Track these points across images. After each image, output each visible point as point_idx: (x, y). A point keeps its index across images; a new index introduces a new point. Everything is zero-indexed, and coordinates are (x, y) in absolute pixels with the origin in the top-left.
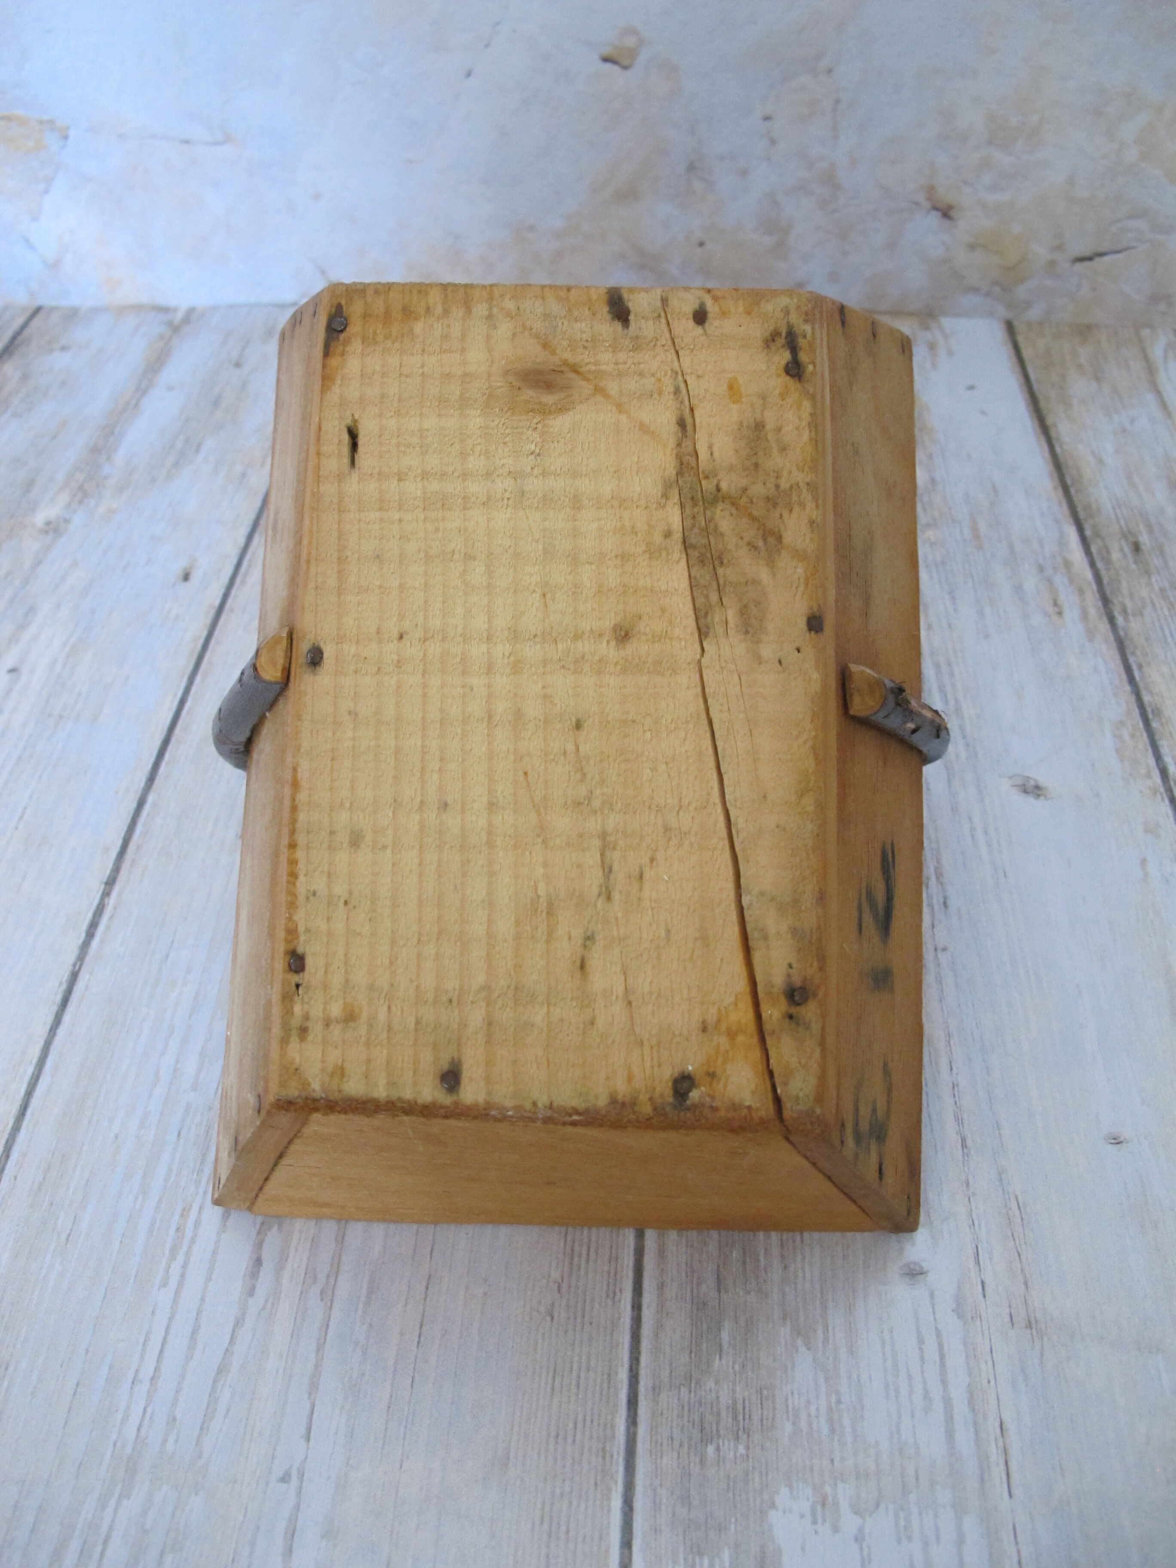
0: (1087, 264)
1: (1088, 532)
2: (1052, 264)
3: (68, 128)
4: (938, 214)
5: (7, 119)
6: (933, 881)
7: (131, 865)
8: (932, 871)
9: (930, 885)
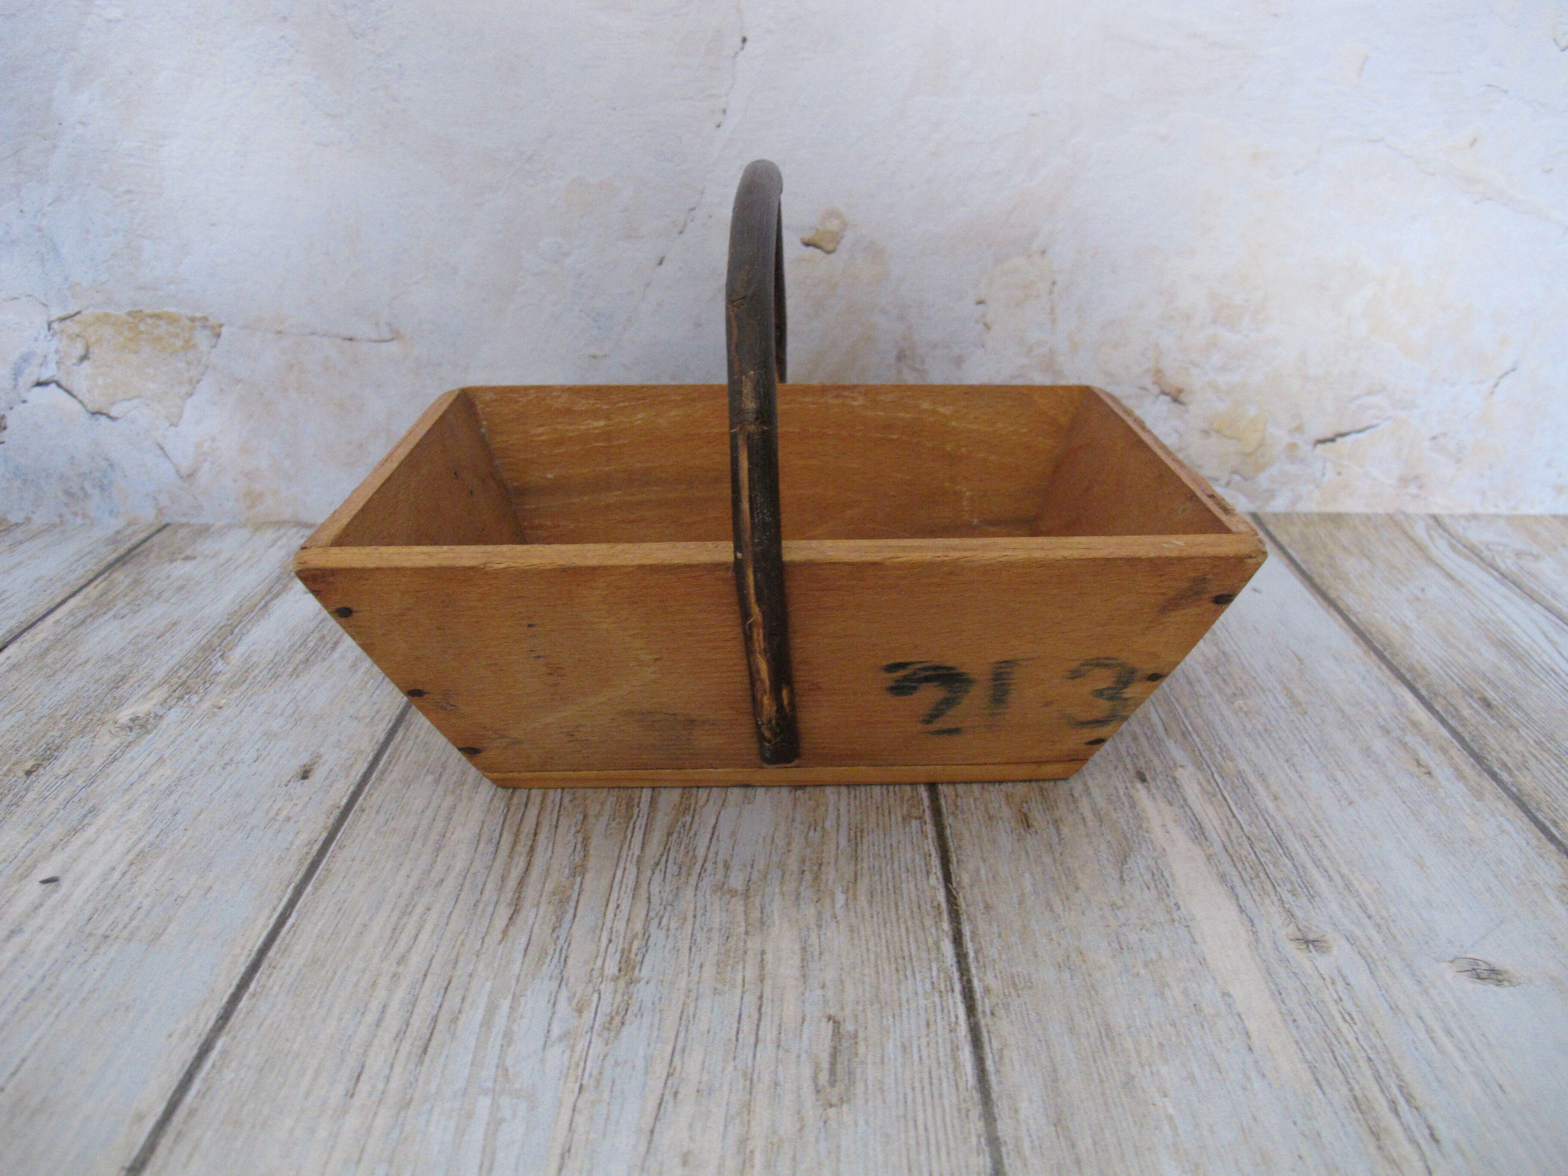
0: (1329, 445)
1: (1424, 692)
2: (1293, 447)
3: (221, 326)
4: (1168, 398)
5: (157, 316)
6: (1402, 1105)
7: (175, 1142)
8: (1395, 1090)
9: (1401, 1113)
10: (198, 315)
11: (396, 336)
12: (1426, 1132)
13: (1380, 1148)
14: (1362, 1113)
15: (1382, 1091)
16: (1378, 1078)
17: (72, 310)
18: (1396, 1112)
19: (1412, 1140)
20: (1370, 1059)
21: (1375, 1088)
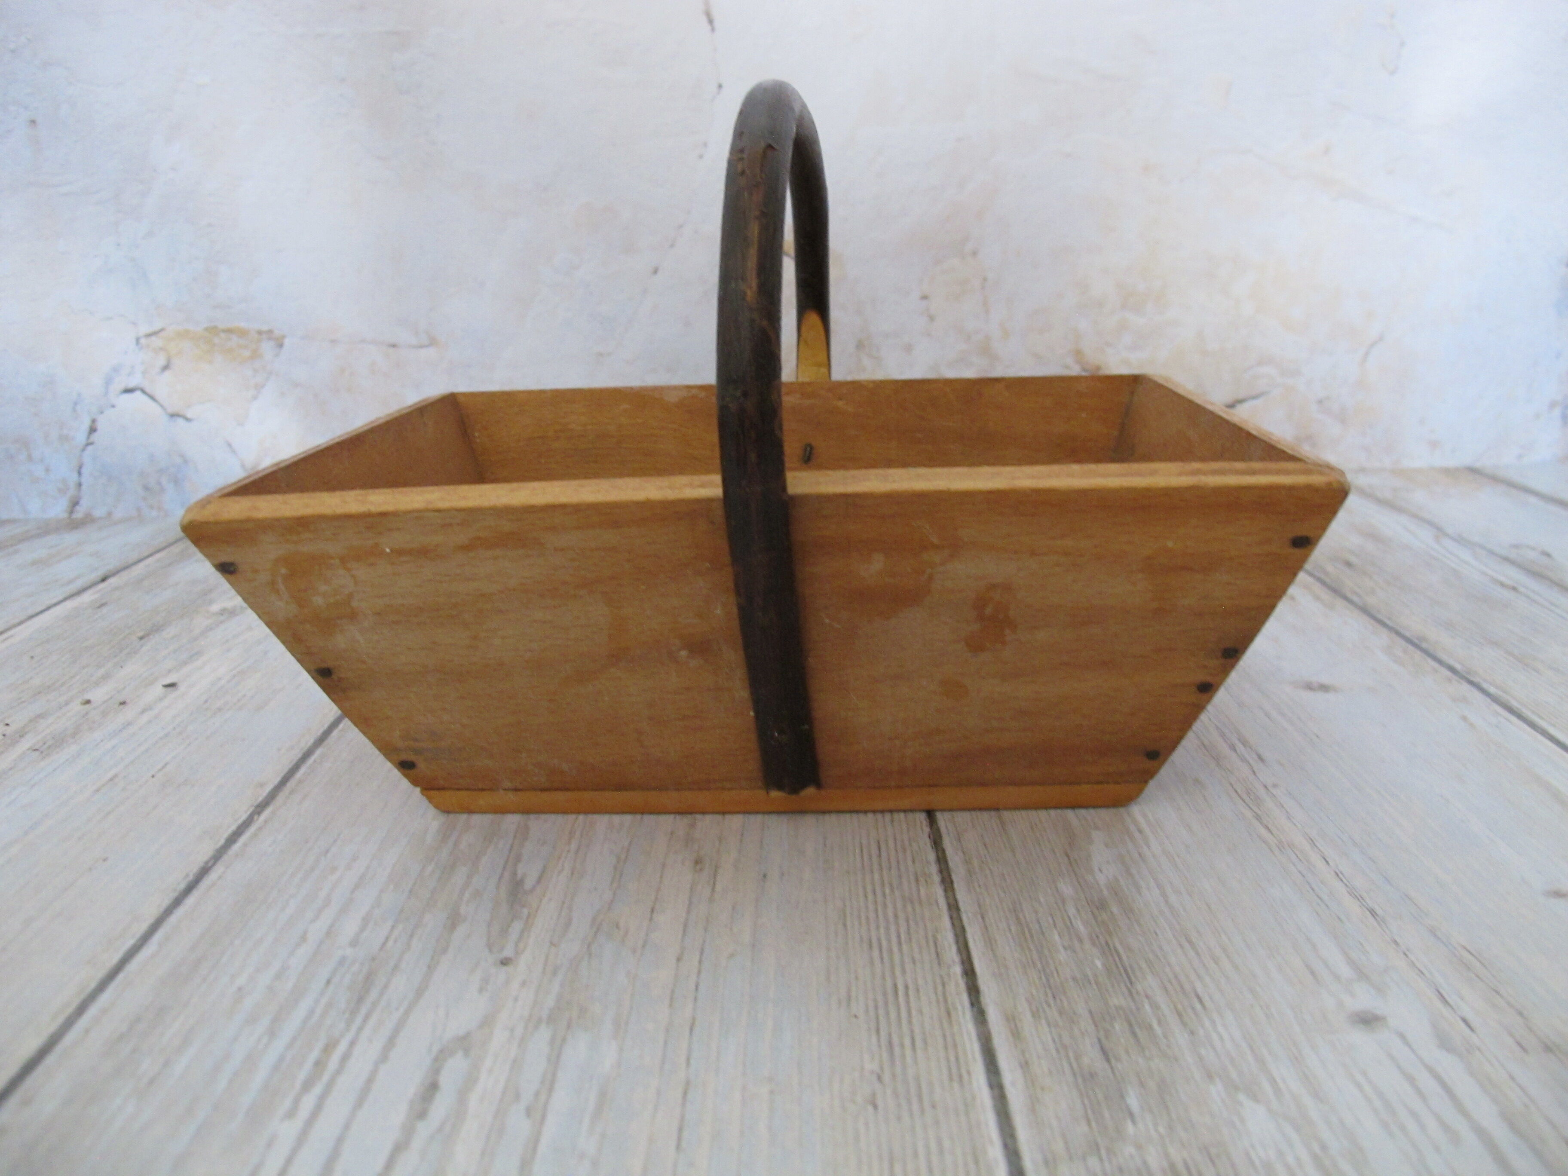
3: (284, 337)
5: (229, 331)
6: (1239, 746)
7: (290, 794)
9: (1237, 749)
10: (265, 328)
11: (433, 342)
12: (1255, 756)
15: (1225, 741)
16: (1223, 735)
17: (157, 326)
18: (1235, 751)
19: (1244, 760)
20: (1217, 728)
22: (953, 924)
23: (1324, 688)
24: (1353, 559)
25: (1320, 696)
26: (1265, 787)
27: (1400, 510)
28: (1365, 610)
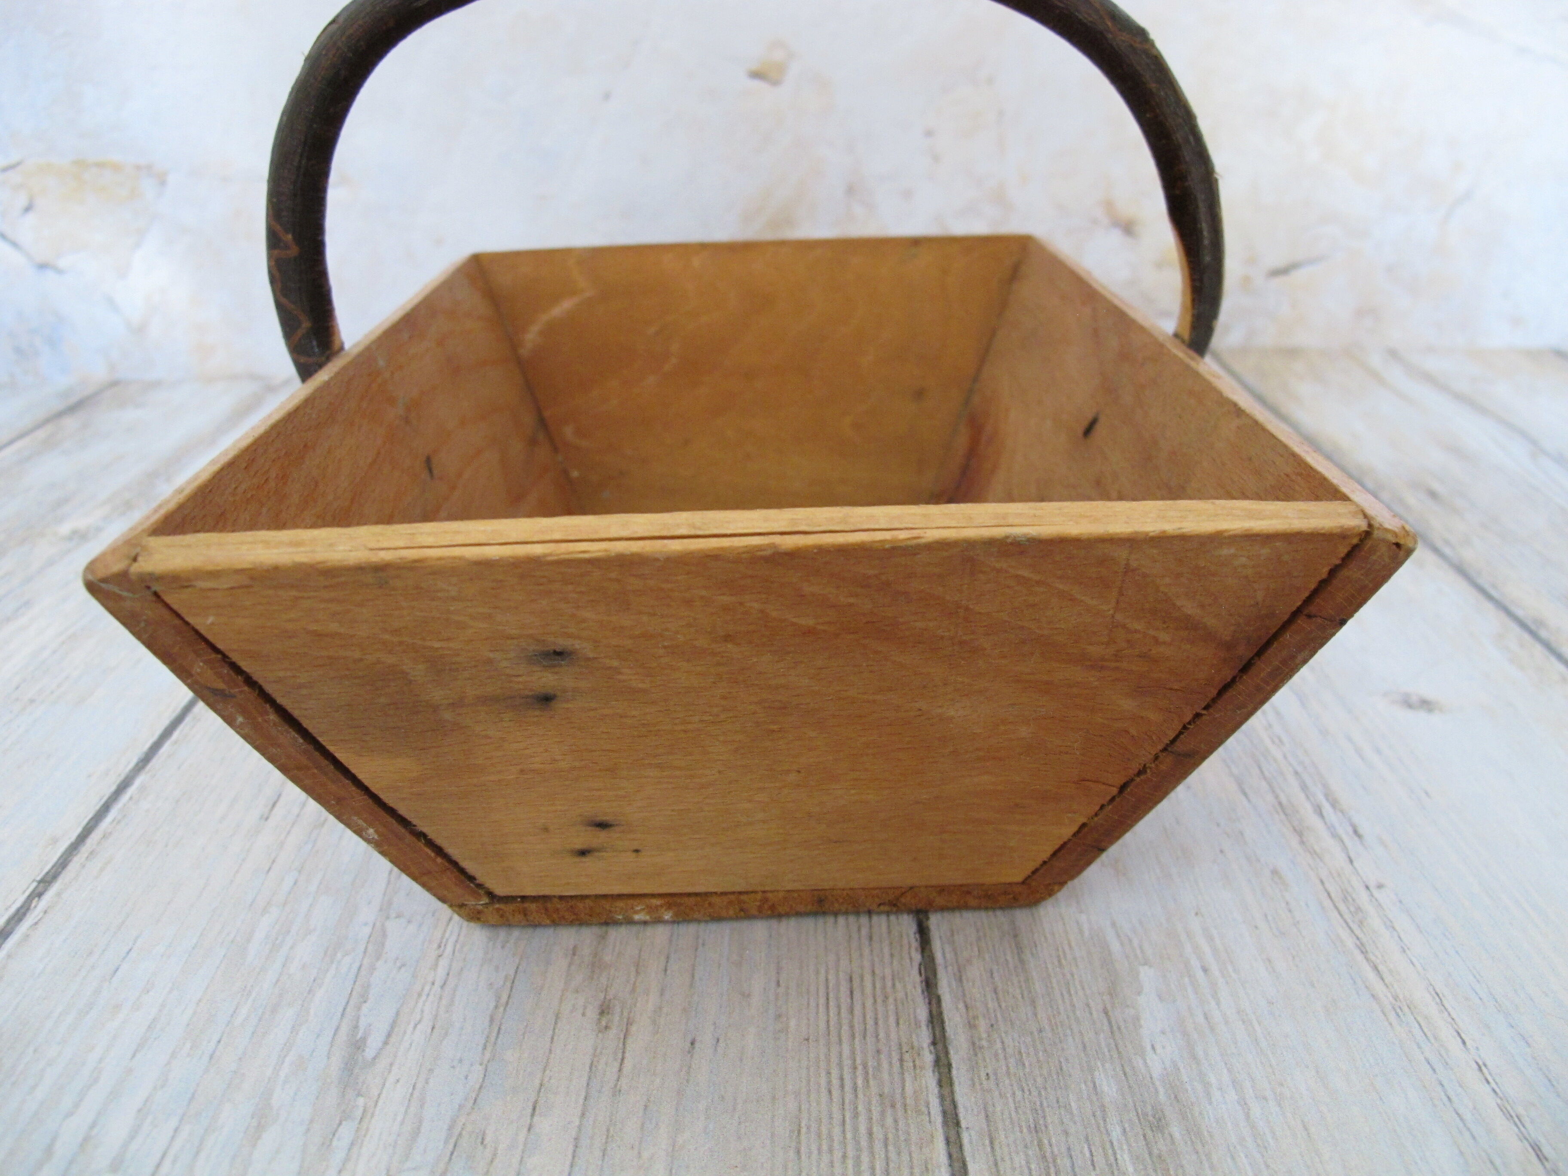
0: (1283, 276)
2: (1248, 279)
3: (167, 173)
4: (1119, 231)
5: (101, 165)
6: (1327, 808)
8: (1321, 798)
9: (1325, 814)
10: (143, 162)
12: (1350, 830)
13: (1302, 842)
14: (1286, 815)
15: (1308, 797)
16: (1304, 787)
17: (14, 159)
18: (1321, 815)
19: (1335, 835)
20: (1296, 773)
21: (1302, 796)
22: (950, 1156)
23: (1426, 705)
24: (1436, 486)
25: (1422, 716)
26: (1367, 887)
27: (1481, 410)
28: (1461, 570)
